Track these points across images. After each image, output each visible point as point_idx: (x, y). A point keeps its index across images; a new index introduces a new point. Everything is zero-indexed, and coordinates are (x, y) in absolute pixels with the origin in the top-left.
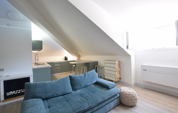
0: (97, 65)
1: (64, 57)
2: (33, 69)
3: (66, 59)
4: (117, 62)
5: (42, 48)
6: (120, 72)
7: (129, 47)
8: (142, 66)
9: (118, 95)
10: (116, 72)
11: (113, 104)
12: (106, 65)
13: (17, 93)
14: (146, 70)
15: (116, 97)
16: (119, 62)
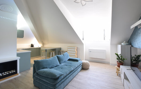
0: (61, 50)
1: (31, 45)
2: (17, 54)
3: (32, 46)
4: (76, 48)
5: (23, 37)
6: (77, 53)
7: (84, 39)
8: (89, 50)
9: (82, 64)
10: (75, 53)
11: (80, 69)
12: (69, 50)
13: (5, 74)
14: (91, 52)
15: (81, 65)
16: (77, 47)
